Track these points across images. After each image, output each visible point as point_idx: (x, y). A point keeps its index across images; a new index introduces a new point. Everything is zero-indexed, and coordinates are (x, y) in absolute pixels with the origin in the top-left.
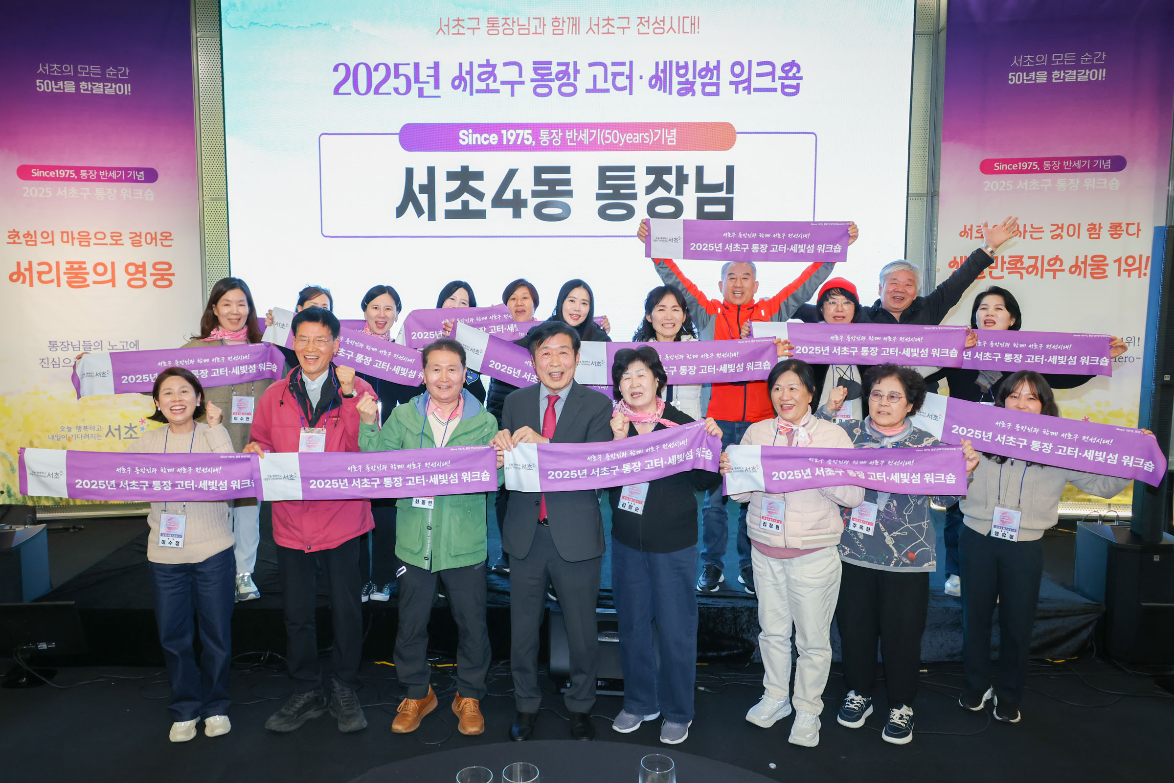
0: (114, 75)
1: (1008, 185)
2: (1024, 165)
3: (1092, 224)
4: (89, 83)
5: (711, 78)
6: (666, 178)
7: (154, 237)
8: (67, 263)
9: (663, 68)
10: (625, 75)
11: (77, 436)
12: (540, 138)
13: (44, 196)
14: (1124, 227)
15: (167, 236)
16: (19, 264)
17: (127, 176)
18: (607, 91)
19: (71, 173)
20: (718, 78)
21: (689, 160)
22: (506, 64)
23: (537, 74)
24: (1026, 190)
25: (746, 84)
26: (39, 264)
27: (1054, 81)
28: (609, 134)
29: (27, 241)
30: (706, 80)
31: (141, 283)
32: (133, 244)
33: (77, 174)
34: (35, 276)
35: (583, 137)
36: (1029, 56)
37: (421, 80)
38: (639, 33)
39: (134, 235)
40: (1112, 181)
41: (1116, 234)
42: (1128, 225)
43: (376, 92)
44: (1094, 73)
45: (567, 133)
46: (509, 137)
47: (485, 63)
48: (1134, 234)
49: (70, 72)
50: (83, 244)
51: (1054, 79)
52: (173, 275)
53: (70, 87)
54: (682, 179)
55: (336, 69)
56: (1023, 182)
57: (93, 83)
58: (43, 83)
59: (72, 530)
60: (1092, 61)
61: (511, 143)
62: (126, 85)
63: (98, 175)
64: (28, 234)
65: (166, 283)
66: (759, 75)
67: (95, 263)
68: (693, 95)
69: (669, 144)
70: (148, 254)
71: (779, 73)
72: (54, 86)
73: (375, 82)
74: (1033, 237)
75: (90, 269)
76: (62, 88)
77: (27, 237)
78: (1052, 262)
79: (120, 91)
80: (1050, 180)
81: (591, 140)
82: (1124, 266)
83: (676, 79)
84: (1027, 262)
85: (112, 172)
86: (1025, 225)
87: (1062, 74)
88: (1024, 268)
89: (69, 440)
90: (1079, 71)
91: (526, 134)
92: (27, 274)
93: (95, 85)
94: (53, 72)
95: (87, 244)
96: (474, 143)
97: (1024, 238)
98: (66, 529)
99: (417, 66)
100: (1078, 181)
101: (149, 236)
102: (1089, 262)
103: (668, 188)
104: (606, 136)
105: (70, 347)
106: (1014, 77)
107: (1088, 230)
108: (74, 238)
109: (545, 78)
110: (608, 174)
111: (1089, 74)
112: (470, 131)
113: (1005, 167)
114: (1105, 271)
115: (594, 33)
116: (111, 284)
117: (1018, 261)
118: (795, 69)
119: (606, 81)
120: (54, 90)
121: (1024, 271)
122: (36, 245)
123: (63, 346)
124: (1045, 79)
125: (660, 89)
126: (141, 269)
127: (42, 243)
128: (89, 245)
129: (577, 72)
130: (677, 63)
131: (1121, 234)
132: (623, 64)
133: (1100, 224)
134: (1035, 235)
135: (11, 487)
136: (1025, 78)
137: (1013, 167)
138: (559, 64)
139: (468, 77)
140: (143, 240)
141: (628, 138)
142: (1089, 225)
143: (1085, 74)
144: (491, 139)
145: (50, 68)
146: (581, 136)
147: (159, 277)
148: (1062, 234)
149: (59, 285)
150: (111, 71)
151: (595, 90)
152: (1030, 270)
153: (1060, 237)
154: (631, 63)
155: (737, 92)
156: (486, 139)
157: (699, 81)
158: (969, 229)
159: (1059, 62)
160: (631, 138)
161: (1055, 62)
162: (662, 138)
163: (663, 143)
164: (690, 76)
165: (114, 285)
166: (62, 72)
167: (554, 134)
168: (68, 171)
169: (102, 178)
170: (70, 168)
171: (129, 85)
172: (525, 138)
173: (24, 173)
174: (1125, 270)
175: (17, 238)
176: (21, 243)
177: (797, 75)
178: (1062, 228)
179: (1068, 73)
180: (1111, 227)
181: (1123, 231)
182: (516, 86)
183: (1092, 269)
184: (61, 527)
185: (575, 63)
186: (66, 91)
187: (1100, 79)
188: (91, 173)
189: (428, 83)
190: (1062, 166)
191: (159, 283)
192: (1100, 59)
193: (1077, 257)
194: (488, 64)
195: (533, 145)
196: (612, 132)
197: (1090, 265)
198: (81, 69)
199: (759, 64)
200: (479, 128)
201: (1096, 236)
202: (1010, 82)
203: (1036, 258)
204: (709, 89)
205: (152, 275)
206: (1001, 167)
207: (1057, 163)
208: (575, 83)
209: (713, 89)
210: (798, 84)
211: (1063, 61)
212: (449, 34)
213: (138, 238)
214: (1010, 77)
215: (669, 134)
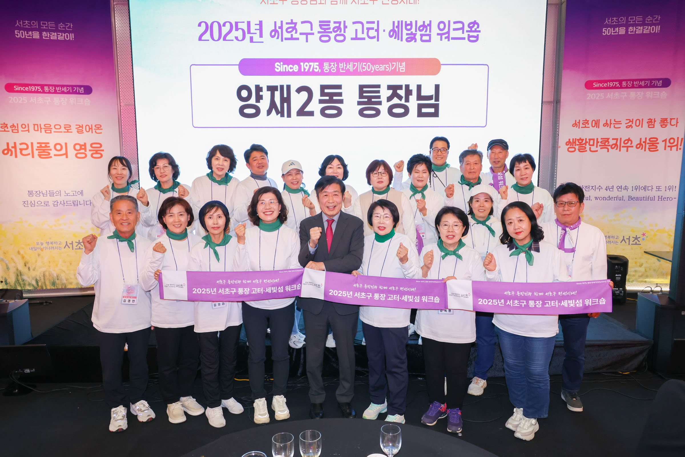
0: (63, 28)
1: (601, 96)
2: (611, 84)
3: (650, 119)
4: (48, 33)
5: (426, 31)
6: (399, 92)
7: (91, 127)
8: (38, 143)
9: (397, 25)
10: (375, 29)
11: (46, 248)
12: (324, 68)
13: (22, 102)
14: (669, 121)
15: (99, 127)
16: (8, 144)
17: (73, 90)
18: (364, 39)
19: (39, 88)
20: (430, 31)
21: (412, 81)
22: (302, 22)
23: (321, 28)
24: (612, 99)
25: (447, 35)
26: (21, 144)
27: (629, 33)
28: (365, 65)
29: (12, 130)
30: (423, 32)
31: (83, 155)
32: (78, 132)
33: (42, 89)
34: (18, 151)
35: (350, 67)
36: (615, 18)
37: (251, 32)
38: (383, 4)
39: (78, 126)
40: (662, 93)
41: (664, 125)
42: (671, 119)
43: (224, 39)
44: (653, 28)
45: (340, 65)
46: (305, 67)
47: (290, 22)
48: (675, 125)
49: (36, 25)
50: (47, 131)
51: (629, 32)
52: (103, 150)
53: (36, 35)
54: (408, 92)
55: (200, 25)
56: (610, 94)
57: (51, 33)
58: (19, 32)
59: (45, 304)
60: (652, 21)
61: (306, 70)
62: (71, 34)
63: (55, 90)
64: (13, 125)
65: (99, 155)
66: (454, 30)
67: (55, 143)
68: (415, 41)
69: (401, 71)
70: (87, 138)
71: (466, 28)
72: (26, 34)
73: (223, 33)
74: (616, 127)
75: (52, 147)
76: (31, 36)
77: (13, 128)
78: (626, 142)
79: (67, 38)
80: (625, 93)
81: (354, 69)
82: (668, 144)
83: (405, 32)
84: (612, 142)
85: (64, 88)
86: (611, 120)
87: (634, 29)
88: (609, 146)
89: (42, 250)
90: (644, 27)
91: (316, 65)
92: (13, 150)
93: (52, 34)
94: (26, 26)
95: (49, 132)
96: (284, 71)
97: (610, 127)
98: (41, 304)
99: (249, 23)
100: (642, 93)
101: (87, 127)
102: (648, 141)
103: (400, 98)
104: (363, 66)
105: (41, 194)
106: (606, 31)
107: (647, 123)
108: (42, 128)
109: (326, 31)
110: (364, 89)
111: (650, 29)
112: (282, 63)
113: (599, 85)
114: (657, 147)
115: (356, 3)
116: (65, 156)
117: (606, 141)
118: (476, 26)
119: (363, 33)
120: (27, 37)
121: (609, 147)
122: (18, 132)
123: (37, 194)
124: (624, 32)
125: (395, 38)
126: (83, 147)
127: (22, 131)
128: (51, 133)
129: (345, 27)
130: (406, 22)
131: (667, 125)
132: (373, 22)
133: (655, 119)
134: (617, 126)
135: (7, 278)
136: (612, 31)
137: (605, 85)
138: (335, 22)
139: (280, 30)
140: (84, 129)
141: (376, 68)
142: (648, 120)
143: (648, 29)
144: (294, 68)
145: (23, 23)
146: (348, 66)
147: (95, 152)
148: (632, 125)
149: (33, 157)
150: (61, 25)
151: (356, 38)
152: (613, 146)
153: (631, 127)
154: (378, 22)
155: (441, 39)
156: (291, 68)
157: (419, 33)
158: (578, 123)
159: (633, 21)
160: (378, 67)
161: (630, 22)
162: (396, 68)
163: (397, 71)
164: (413, 30)
165: (67, 157)
166: (31, 26)
167: (332, 65)
168: (37, 87)
169: (58, 91)
170: (38, 85)
171: (73, 34)
172: (315, 67)
173: (10, 88)
174: (669, 146)
175: (6, 128)
176: (9, 131)
177: (477, 29)
178: (632, 122)
179: (638, 28)
180: (661, 121)
181: (668, 123)
182: (309, 36)
183: (649, 146)
184: (38, 302)
185: (344, 22)
186: (34, 37)
187: (657, 32)
188: (51, 88)
189: (256, 33)
190: (633, 84)
191: (94, 155)
192: (657, 20)
193: (641, 139)
194: (292, 23)
195: (320, 72)
196: (367, 63)
197: (648, 143)
198: (43, 24)
199: (455, 23)
200: (287, 61)
201: (652, 126)
202: (603, 33)
203: (617, 139)
204: (424, 38)
205: (90, 150)
206: (597, 85)
207: (630, 83)
208: (344, 34)
209: (427, 38)
210: (478, 35)
211: (635, 21)
212: (268, 4)
213: (81, 128)
214: (604, 31)
215: (401, 65)
